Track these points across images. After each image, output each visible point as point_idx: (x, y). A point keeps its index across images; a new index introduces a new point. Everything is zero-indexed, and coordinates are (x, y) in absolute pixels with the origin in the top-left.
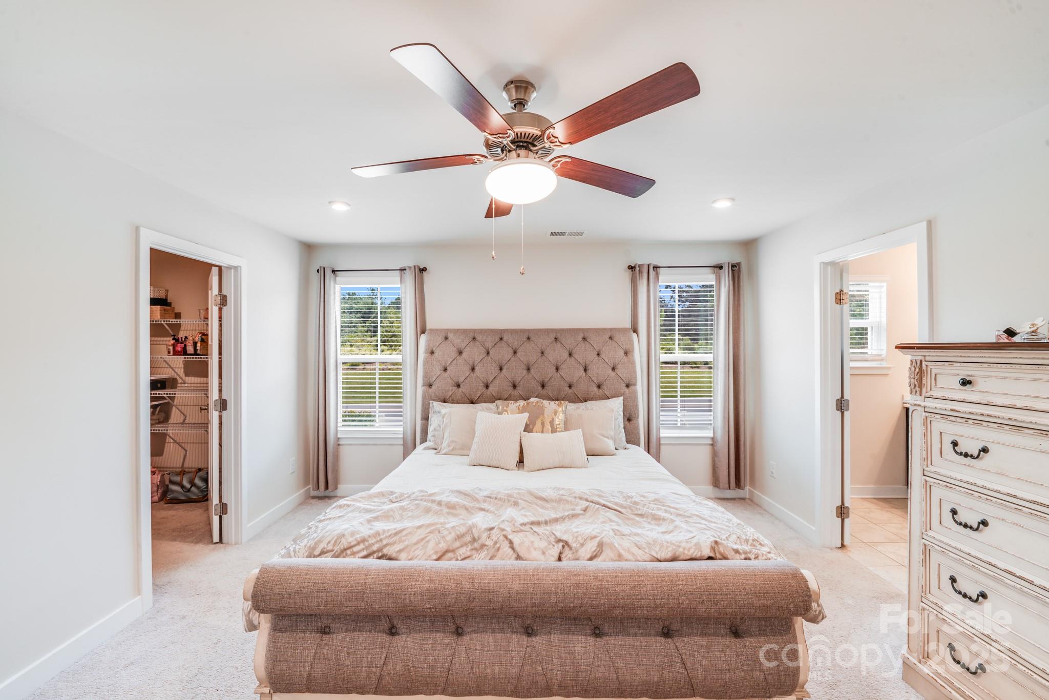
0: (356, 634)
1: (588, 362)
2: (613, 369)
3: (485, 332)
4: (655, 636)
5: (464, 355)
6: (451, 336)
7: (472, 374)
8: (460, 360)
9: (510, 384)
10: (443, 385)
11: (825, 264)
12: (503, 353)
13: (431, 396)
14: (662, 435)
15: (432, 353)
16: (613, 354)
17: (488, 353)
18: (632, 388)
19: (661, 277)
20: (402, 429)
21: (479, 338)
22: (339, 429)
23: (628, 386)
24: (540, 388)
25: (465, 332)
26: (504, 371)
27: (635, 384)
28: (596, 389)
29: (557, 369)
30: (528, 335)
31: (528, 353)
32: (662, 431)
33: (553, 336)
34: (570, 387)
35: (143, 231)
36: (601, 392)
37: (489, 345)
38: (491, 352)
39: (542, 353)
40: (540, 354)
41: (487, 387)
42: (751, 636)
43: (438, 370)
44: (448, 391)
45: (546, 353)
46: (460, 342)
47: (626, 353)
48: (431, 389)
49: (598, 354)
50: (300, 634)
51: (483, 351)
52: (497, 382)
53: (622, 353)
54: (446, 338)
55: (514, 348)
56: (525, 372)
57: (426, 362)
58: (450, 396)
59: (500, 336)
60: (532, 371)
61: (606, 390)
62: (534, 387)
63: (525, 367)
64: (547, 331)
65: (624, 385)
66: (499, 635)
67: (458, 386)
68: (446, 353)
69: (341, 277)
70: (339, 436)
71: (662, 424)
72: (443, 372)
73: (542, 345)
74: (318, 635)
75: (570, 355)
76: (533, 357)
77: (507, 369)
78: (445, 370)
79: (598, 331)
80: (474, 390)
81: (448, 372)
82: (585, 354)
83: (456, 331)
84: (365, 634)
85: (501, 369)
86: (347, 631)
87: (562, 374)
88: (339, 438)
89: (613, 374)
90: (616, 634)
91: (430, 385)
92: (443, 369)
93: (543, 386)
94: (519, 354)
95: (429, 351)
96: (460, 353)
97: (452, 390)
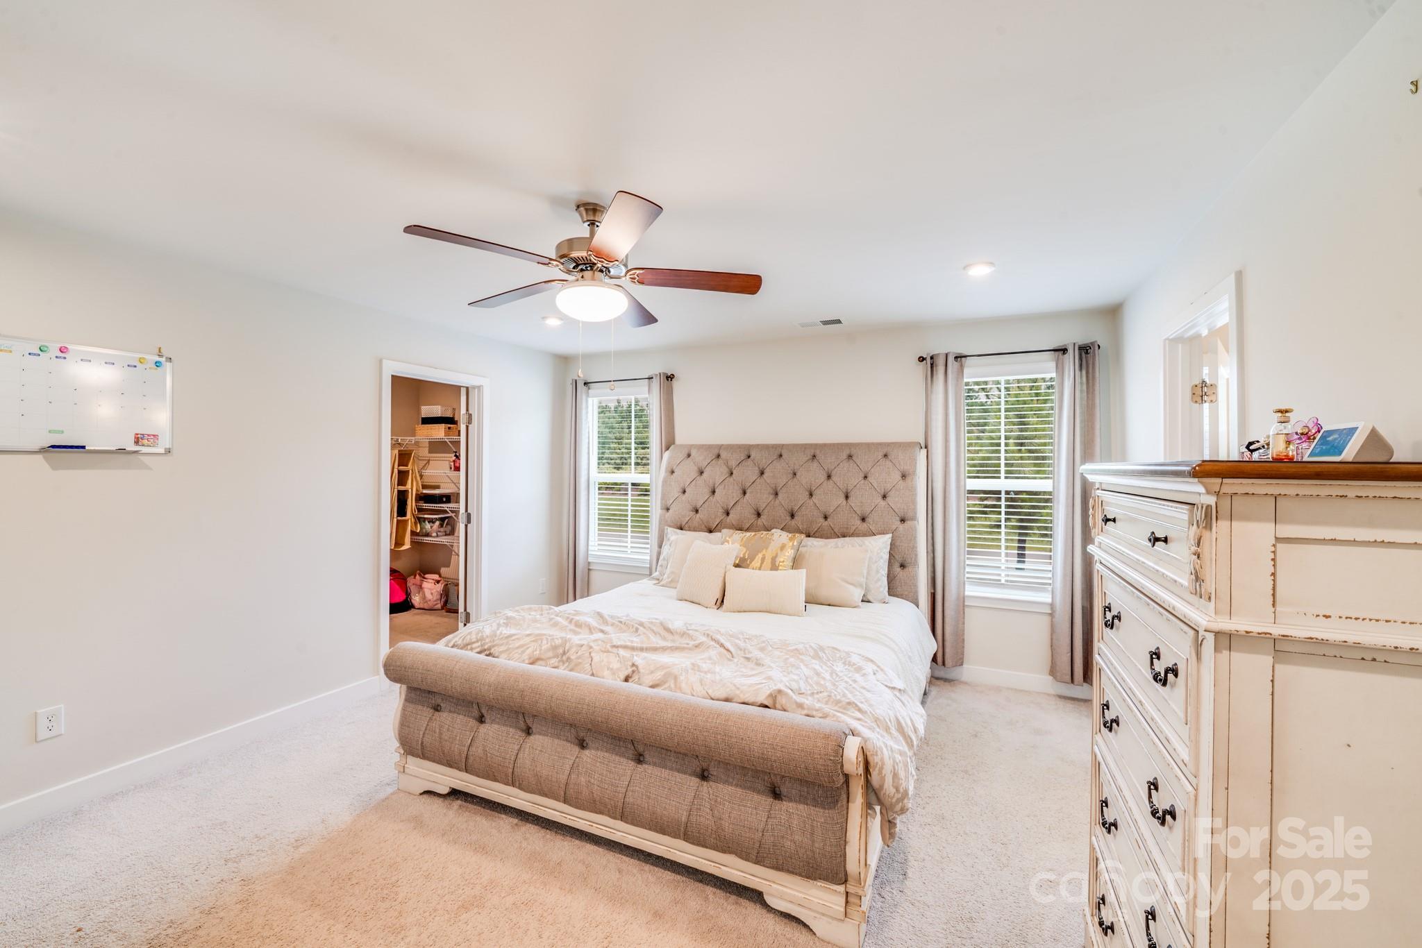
0: (455, 715)
1: (850, 488)
2: (884, 497)
3: (731, 448)
4: (690, 775)
5: (705, 475)
6: (694, 453)
7: (711, 498)
8: (701, 480)
9: (754, 512)
10: (681, 510)
11: (1174, 341)
12: (747, 473)
13: (667, 521)
14: (967, 593)
15: (673, 472)
16: (885, 476)
17: (731, 473)
18: (908, 523)
19: (966, 371)
20: (648, 558)
21: (723, 455)
22: (590, 553)
23: (903, 520)
24: (789, 518)
25: (709, 447)
26: (747, 495)
27: (914, 518)
28: (859, 522)
30: (779, 452)
31: (777, 473)
32: (967, 586)
33: (810, 453)
34: (826, 518)
35: (384, 361)
36: (863, 526)
37: (733, 463)
38: (735, 473)
39: (794, 474)
40: (790, 476)
41: (728, 513)
42: (790, 800)
43: (676, 492)
44: (685, 516)
45: (798, 475)
46: (702, 459)
47: (904, 476)
48: (668, 514)
49: (866, 477)
51: (725, 470)
52: (739, 508)
53: (898, 476)
54: (689, 456)
55: (761, 467)
56: (772, 497)
57: (665, 483)
58: (687, 523)
59: (747, 453)
60: (780, 496)
61: (871, 524)
62: (780, 517)
63: (772, 492)
64: (804, 447)
65: (898, 519)
66: (556, 741)
67: (696, 511)
68: (687, 472)
69: (595, 389)
70: (589, 560)
71: (968, 578)
72: (682, 495)
73: (795, 464)
74: (432, 710)
75: (829, 477)
76: (783, 479)
77: (751, 493)
78: (684, 492)
79: (869, 446)
80: (713, 517)
81: (687, 494)
82: (847, 475)
83: (700, 447)
84: (461, 717)
85: (745, 493)
86: (450, 711)
87: (816, 501)
88: (589, 563)
89: (883, 503)
90: (655, 764)
91: (668, 509)
92: (681, 490)
93: (792, 516)
94: (765, 476)
95: (670, 470)
96: (702, 473)
97: (689, 515)
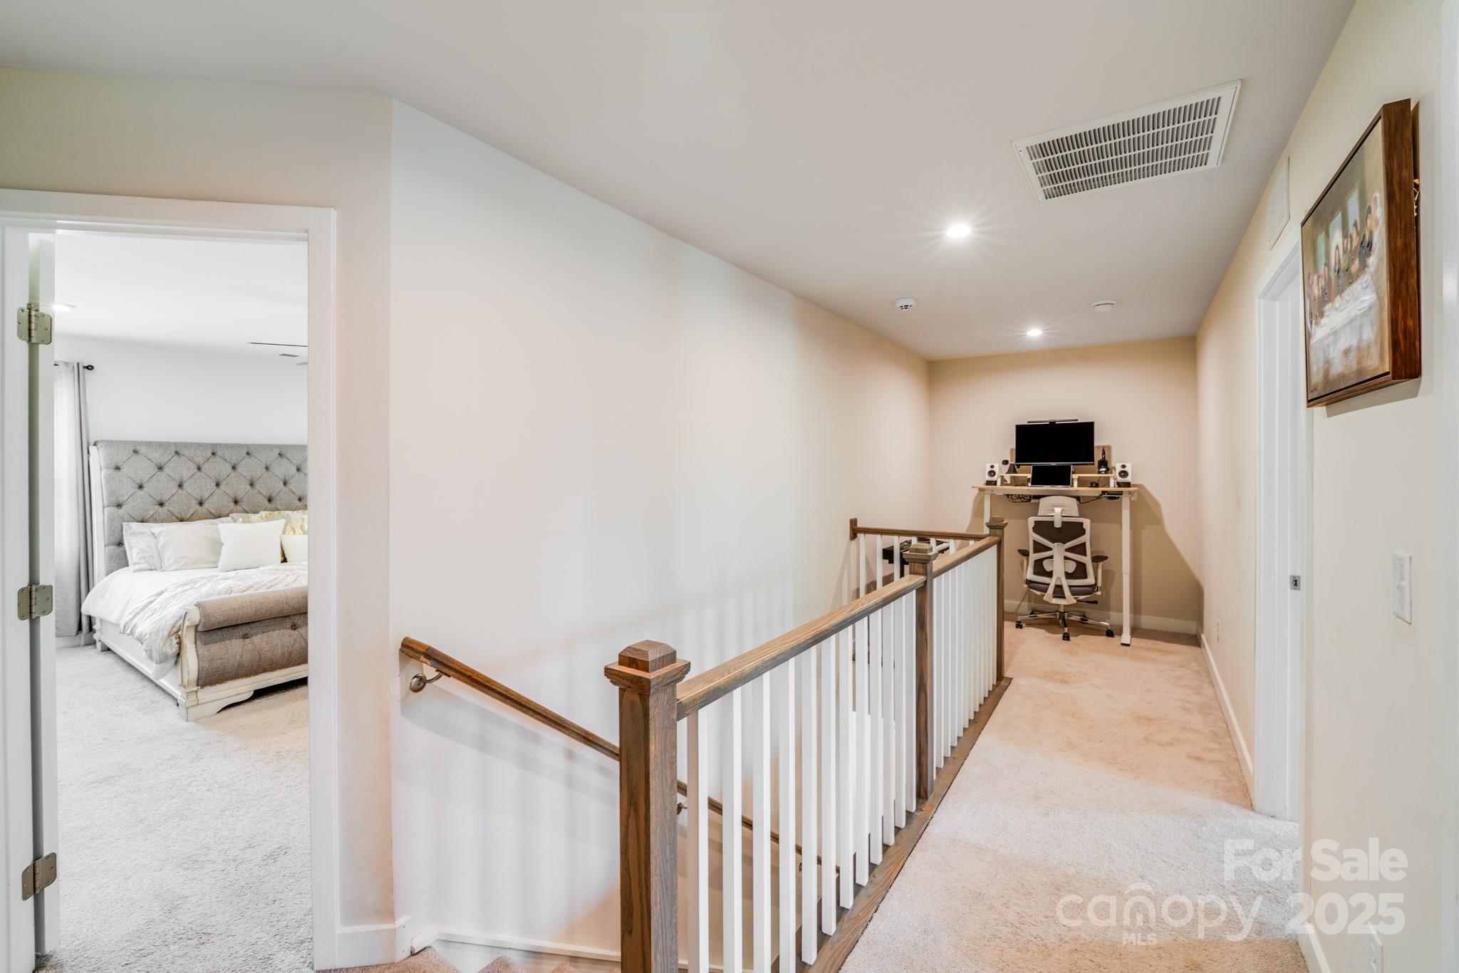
0: (271, 633)
3: (191, 446)
5: (167, 470)
6: (143, 450)
7: (180, 491)
8: (161, 475)
9: (231, 500)
10: (140, 502)
12: (219, 468)
15: (117, 468)
17: (199, 469)
21: (184, 452)
24: (267, 502)
25: (161, 445)
26: (222, 487)
29: (285, 483)
30: (247, 450)
31: (250, 468)
33: (277, 451)
37: (200, 460)
38: (204, 468)
39: (267, 468)
40: (264, 470)
41: (201, 504)
43: (129, 488)
44: (148, 510)
45: (272, 469)
46: (158, 456)
48: (122, 510)
50: (228, 642)
51: (194, 467)
52: (215, 498)
54: (136, 452)
55: (233, 463)
56: (249, 487)
57: (109, 480)
58: (152, 516)
59: (214, 451)
60: (258, 486)
62: (260, 502)
63: (248, 483)
64: (270, 447)
67: (161, 504)
68: (140, 468)
72: (139, 490)
73: (266, 460)
74: (241, 640)
75: (298, 470)
76: (258, 471)
77: (226, 484)
78: (141, 487)
80: (185, 508)
81: (145, 489)
83: (149, 444)
84: (277, 632)
85: (218, 485)
86: (263, 633)
87: (292, 488)
91: (120, 505)
92: (137, 486)
93: (270, 500)
94: (239, 469)
95: (111, 466)
96: (160, 468)
97: (154, 509)
